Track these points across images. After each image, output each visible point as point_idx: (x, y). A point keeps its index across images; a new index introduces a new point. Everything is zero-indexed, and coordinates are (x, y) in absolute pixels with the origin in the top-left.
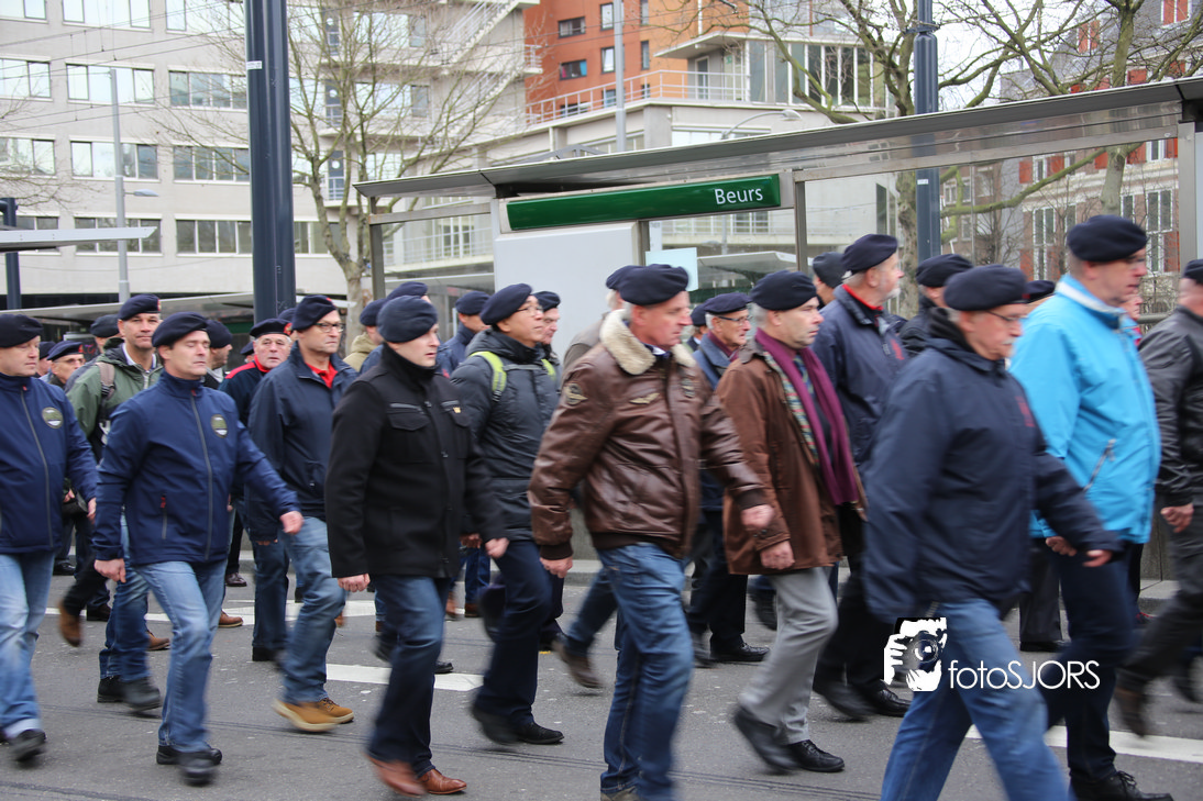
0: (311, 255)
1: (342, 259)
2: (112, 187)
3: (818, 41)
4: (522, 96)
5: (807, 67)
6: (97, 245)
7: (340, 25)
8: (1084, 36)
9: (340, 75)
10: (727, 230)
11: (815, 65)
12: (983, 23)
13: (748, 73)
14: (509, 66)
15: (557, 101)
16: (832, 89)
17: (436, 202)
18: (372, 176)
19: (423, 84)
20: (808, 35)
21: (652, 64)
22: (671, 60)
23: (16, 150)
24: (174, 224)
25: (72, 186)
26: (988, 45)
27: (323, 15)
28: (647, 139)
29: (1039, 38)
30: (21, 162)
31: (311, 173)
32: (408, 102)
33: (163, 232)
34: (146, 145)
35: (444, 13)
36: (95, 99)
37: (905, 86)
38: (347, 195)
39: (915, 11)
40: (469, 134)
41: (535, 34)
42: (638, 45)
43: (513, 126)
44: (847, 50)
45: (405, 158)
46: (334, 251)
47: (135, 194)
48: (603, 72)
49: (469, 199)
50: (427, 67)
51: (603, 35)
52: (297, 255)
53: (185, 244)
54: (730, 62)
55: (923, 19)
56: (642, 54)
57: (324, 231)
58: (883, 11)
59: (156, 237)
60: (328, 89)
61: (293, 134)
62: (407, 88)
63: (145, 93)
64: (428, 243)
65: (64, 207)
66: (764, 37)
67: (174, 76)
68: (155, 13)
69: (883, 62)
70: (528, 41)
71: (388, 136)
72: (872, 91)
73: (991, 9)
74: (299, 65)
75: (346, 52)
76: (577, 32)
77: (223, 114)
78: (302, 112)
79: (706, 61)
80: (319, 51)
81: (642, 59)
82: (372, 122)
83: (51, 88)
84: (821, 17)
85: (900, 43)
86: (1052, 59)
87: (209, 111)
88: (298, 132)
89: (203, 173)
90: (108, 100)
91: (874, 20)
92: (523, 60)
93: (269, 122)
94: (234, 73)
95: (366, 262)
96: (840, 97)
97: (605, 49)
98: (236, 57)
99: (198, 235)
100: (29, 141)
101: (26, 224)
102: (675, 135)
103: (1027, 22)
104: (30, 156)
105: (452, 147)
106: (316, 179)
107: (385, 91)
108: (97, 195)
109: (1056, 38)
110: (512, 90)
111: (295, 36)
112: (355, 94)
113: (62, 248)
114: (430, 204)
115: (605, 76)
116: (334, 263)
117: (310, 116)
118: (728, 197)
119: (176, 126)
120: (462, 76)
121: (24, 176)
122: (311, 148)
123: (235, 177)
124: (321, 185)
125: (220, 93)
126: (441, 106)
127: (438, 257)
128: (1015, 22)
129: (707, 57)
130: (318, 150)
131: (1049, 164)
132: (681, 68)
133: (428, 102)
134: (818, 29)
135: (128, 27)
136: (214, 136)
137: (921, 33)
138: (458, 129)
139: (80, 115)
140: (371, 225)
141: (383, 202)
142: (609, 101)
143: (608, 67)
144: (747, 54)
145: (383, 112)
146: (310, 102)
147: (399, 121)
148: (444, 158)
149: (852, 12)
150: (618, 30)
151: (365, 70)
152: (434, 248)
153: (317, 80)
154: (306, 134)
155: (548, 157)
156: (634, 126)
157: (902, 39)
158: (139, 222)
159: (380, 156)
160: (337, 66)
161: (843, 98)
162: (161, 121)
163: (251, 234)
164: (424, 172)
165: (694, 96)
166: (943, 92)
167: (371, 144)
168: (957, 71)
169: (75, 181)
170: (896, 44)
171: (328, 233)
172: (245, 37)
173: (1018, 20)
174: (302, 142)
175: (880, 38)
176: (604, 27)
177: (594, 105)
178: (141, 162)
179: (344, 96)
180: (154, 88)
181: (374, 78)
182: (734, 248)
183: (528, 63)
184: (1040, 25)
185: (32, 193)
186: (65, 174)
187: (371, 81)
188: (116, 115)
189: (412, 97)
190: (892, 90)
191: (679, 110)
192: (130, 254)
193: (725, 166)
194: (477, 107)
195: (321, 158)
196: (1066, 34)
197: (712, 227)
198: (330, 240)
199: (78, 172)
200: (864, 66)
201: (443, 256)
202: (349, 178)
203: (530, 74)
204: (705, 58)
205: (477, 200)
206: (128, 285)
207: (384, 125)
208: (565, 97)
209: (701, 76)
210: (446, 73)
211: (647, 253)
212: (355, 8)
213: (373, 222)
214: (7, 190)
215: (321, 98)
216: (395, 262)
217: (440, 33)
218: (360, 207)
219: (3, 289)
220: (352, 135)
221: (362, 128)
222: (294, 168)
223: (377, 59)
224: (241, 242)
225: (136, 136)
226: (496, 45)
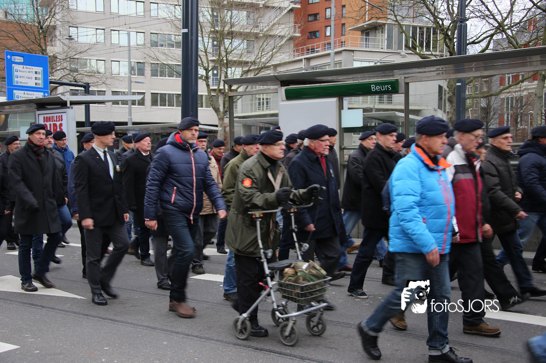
0: (204, 108)
1: (217, 110)
2: (127, 79)
3: (416, 25)
4: (292, 45)
5: (411, 35)
6: (120, 102)
7: (219, 15)
8: (530, 25)
9: (218, 36)
10: (375, 102)
11: (415, 34)
12: (487, 18)
13: (386, 37)
14: (287, 33)
15: (306, 48)
16: (421, 45)
17: (255, 88)
18: (230, 76)
19: (252, 40)
20: (412, 22)
21: (346, 33)
22: (354, 31)
23: (90, 64)
24: (150, 94)
25: (111, 78)
26: (488, 27)
27: (212, 11)
28: (343, 64)
29: (511, 24)
30: (92, 69)
31: (205, 75)
32: (245, 47)
33: (146, 98)
34: (140, 63)
35: (262, 11)
36: (122, 44)
37: (452, 44)
38: (219, 84)
39: (458, 13)
40: (270, 60)
41: (298, 20)
42: (341, 25)
43: (288, 58)
44: (428, 29)
45: (243, 70)
46: (214, 106)
47: (136, 82)
48: (325, 36)
49: (269, 87)
50: (253, 33)
51: (326, 20)
52: (199, 108)
53: (154, 103)
54: (379, 33)
55: (461, 16)
56: (342, 29)
57: (210, 99)
58: (444, 12)
59: (143, 99)
60: (213, 41)
61: (199, 59)
62: (245, 41)
63: (141, 42)
64: (252, 104)
65: (108, 87)
66: (394, 23)
67: (152, 35)
68: (146, 10)
69: (443, 34)
70: (296, 23)
71: (237, 61)
72: (438, 46)
73: (490, 12)
74: (202, 31)
75: (221, 26)
76: (316, 19)
77: (171, 51)
78: (202, 50)
80: (210, 25)
81: (342, 31)
82: (230, 55)
83: (104, 39)
84: (418, 15)
85: (451, 26)
86: (516, 34)
87: (165, 49)
88: (201, 58)
89: (162, 74)
90: (126, 44)
91: (440, 16)
92: (293, 31)
93: (190, 52)
94: (176, 34)
95: (226, 112)
96: (424, 48)
97: (327, 26)
98: (177, 27)
99: (159, 100)
100: (95, 60)
101: (93, 93)
102: (355, 62)
103: (506, 18)
104: (96, 67)
105: (263, 66)
106: (207, 78)
107: (236, 42)
108: (121, 82)
109: (518, 25)
110: (287, 43)
111: (201, 19)
112: (224, 43)
113: (106, 103)
114: (253, 89)
115: (326, 38)
116: (213, 112)
117: (206, 52)
118: (377, 88)
119: (153, 55)
120: (268, 37)
121: (93, 74)
122: (206, 65)
123: (175, 76)
124: (209, 80)
125: (170, 42)
126: (259, 49)
127: (255, 111)
128: (501, 18)
130: (208, 66)
131: (512, 78)
132: (358, 35)
133: (254, 47)
134: (416, 20)
135: (135, 15)
136: (167, 59)
137: (460, 22)
138: (265, 58)
139: (116, 50)
140: (229, 97)
141: (234, 87)
142: (328, 48)
143: (328, 34)
144: (386, 29)
145: (235, 51)
146: (206, 47)
147: (242, 54)
148: (259, 70)
149: (431, 13)
150: (333, 18)
151: (228, 34)
152: (254, 107)
153: (209, 37)
154: (204, 59)
155: (302, 70)
156: (338, 58)
157: (452, 24)
158: (137, 93)
159: (233, 69)
160: (217, 32)
161: (426, 49)
162: (147, 53)
163: (181, 99)
164: (251, 75)
165: (363, 47)
166: (469, 47)
167: (230, 64)
168: (475, 38)
169: (113, 77)
170: (449, 26)
171: (211, 100)
172: (182, 20)
173: (502, 17)
174: (202, 62)
175: (443, 24)
176: (327, 17)
177: (322, 49)
178: (138, 69)
179: (220, 44)
180: (145, 40)
181: (232, 37)
182: (378, 110)
183: (295, 32)
184: (511, 20)
185: (96, 81)
186: (109, 74)
187: (231, 38)
188: (129, 50)
189: (247, 45)
190: (447, 45)
191: (357, 52)
192: (132, 106)
193: (375, 76)
194: (273, 49)
195: (209, 69)
196: (522, 23)
197: (369, 100)
198: (212, 103)
199: (114, 73)
200: (435, 36)
201: (257, 110)
202: (220, 78)
203: (295, 36)
204: (369, 31)
205: (272, 87)
206: (131, 118)
207: (236, 56)
208: (310, 46)
209: (366, 39)
210: (261, 35)
211: (342, 111)
212: (225, 8)
213: (230, 95)
214: (86, 80)
215: (210, 44)
216: (238, 112)
217: (259, 19)
218: (224, 89)
219: (83, 119)
220: (222, 60)
221: (226, 57)
222: (199, 73)
223: (234, 29)
224: (176, 102)
225: (137, 59)
226: (282, 24)
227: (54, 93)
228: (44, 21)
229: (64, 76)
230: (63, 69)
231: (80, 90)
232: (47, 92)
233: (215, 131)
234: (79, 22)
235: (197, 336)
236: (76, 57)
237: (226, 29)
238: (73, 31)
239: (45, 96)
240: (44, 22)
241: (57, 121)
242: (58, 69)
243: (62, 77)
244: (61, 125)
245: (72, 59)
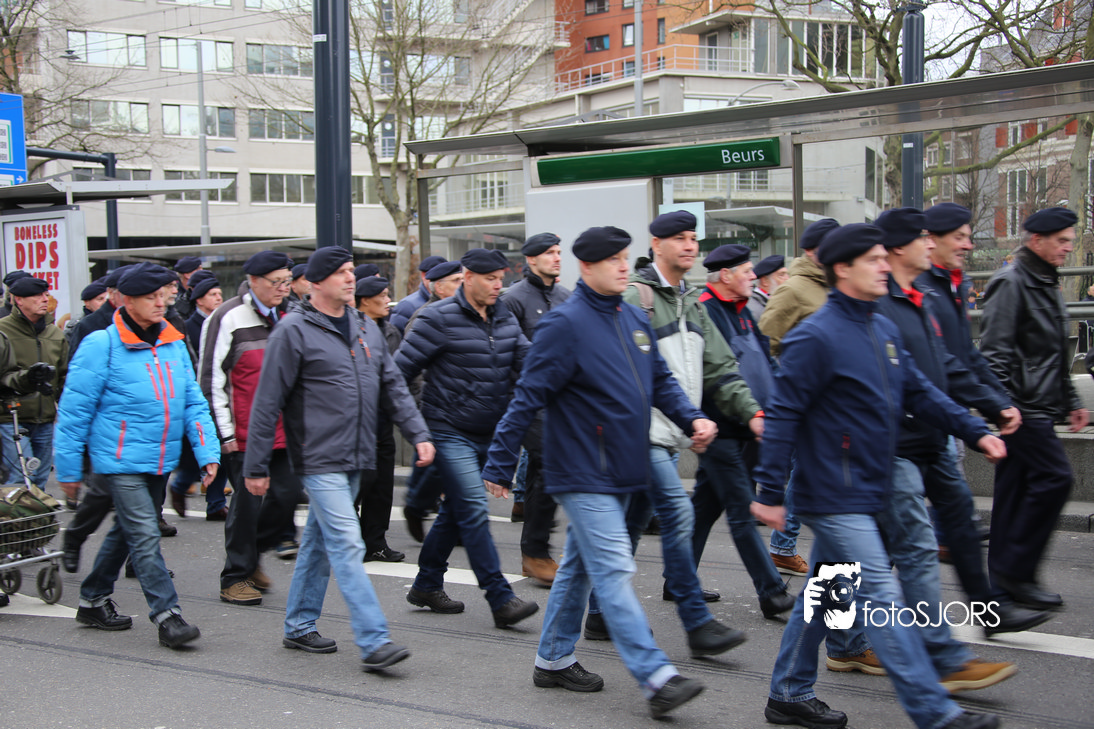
0: (366, 205)
1: (393, 209)
2: (197, 144)
3: (817, 19)
4: (552, 67)
5: (805, 42)
6: (183, 194)
7: (394, 3)
8: (1058, 15)
9: (393, 47)
10: (731, 187)
11: (814, 40)
12: (966, 3)
13: (752, 47)
14: (541, 40)
15: (582, 72)
16: (828, 62)
17: (475, 160)
18: (420, 136)
19: (465, 55)
20: (807, 14)
21: (667, 39)
22: (684, 36)
23: (116, 112)
24: (248, 177)
25: (163, 143)
26: (970, 22)
28: (661, 106)
29: (1017, 15)
30: (120, 122)
31: (367, 134)
32: (452, 71)
33: (239, 184)
34: (226, 108)
36: (183, 68)
37: (894, 60)
38: (397, 154)
40: (505, 100)
41: (564, 11)
42: (656, 22)
43: (543, 93)
44: (842, 27)
45: (449, 121)
46: (386, 202)
47: (217, 150)
48: (623, 46)
49: (504, 157)
50: (469, 41)
51: (624, 13)
52: (354, 206)
53: (258, 194)
54: (737, 37)
56: (659, 30)
57: (378, 184)
59: (233, 188)
60: (382, 60)
61: (352, 99)
62: (452, 59)
63: (225, 63)
64: (468, 196)
65: (156, 161)
66: (768, 15)
67: (250, 47)
69: (874, 38)
70: (558, 18)
71: (434, 101)
72: (863, 64)
74: (358, 39)
75: (398, 27)
76: (602, 10)
77: (292, 82)
78: (360, 79)
79: (716, 36)
80: (375, 26)
81: (659, 34)
82: (420, 89)
83: (146, 58)
85: (890, 20)
86: (1029, 35)
87: (280, 78)
88: (356, 97)
89: (274, 132)
90: (194, 69)
92: (553, 35)
93: (332, 88)
94: (301, 45)
95: (413, 211)
96: (835, 69)
97: (626, 25)
98: (304, 31)
99: (267, 187)
100: (127, 104)
101: (124, 175)
102: (686, 102)
104: (128, 117)
105: (490, 112)
106: (371, 139)
107: (432, 61)
108: (184, 151)
109: (1033, 17)
110: (543, 61)
111: (355, 13)
112: (406, 64)
113: (154, 197)
114: (470, 162)
115: (625, 50)
116: (386, 213)
117: (367, 83)
118: (733, 157)
119: (252, 91)
120: (500, 49)
121: (123, 134)
122: (367, 112)
123: (301, 137)
124: (375, 144)
125: (289, 63)
126: (480, 75)
127: (476, 209)
129: (717, 33)
130: (373, 114)
131: (1023, 130)
132: (693, 43)
133: (470, 72)
134: (817, 8)
135: (212, 5)
136: (284, 100)
137: (910, 11)
138: (495, 95)
139: (171, 81)
140: (419, 180)
141: (429, 159)
142: (629, 72)
143: (628, 41)
144: (753, 30)
145: (430, 81)
146: (367, 71)
147: (444, 88)
148: (483, 121)
150: (638, 8)
151: (415, 43)
152: (472, 200)
153: (373, 52)
154: (363, 99)
155: (573, 120)
156: (651, 94)
157: (892, 17)
158: (219, 175)
159: (427, 119)
160: (390, 39)
161: (838, 70)
162: (239, 86)
163: (314, 186)
164: (465, 133)
165: (704, 68)
166: (928, 65)
167: (419, 108)
168: (941, 46)
169: (165, 139)
170: (887, 21)
171: (380, 186)
172: (313, 14)
174: (359, 105)
175: (873, 16)
176: (626, 6)
177: (615, 75)
178: (221, 122)
179: (397, 66)
180: (234, 58)
181: (423, 50)
182: (737, 203)
183: (557, 38)
184: (1018, 5)
185: (129, 149)
186: (157, 132)
187: (420, 53)
188: (201, 82)
189: (456, 67)
190: (882, 62)
191: (691, 79)
192: (210, 203)
193: (730, 129)
194: (512, 76)
195: (376, 120)
196: (1042, 12)
197: (718, 184)
198: (382, 193)
199: (168, 131)
200: (857, 42)
201: (480, 208)
202: (399, 139)
203: (559, 47)
204: (715, 33)
205: (511, 158)
206: (208, 229)
207: (431, 91)
208: (590, 68)
209: (710, 50)
210: (485, 46)
211: (660, 206)
213: (420, 176)
214: (108, 146)
215: (376, 68)
216: (439, 211)
217: (481, 11)
218: (408, 163)
219: (103, 232)
220: (403, 101)
221: (412, 94)
222: (352, 129)
223: (425, 34)
224: (306, 193)
225: (216, 100)
226: (529, 21)
227: (37, 175)
228: (10, 18)
229: (58, 139)
230: (56, 123)
231: (96, 169)
232: (23, 175)
233: (390, 253)
234: (89, 22)
235: (356, 697)
236: (85, 96)
237: (411, 33)
238: (76, 40)
239: (17, 182)
240: (11, 21)
241: (45, 237)
242: (46, 121)
243: (54, 141)
244: (54, 245)
245: (75, 102)
